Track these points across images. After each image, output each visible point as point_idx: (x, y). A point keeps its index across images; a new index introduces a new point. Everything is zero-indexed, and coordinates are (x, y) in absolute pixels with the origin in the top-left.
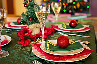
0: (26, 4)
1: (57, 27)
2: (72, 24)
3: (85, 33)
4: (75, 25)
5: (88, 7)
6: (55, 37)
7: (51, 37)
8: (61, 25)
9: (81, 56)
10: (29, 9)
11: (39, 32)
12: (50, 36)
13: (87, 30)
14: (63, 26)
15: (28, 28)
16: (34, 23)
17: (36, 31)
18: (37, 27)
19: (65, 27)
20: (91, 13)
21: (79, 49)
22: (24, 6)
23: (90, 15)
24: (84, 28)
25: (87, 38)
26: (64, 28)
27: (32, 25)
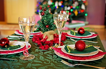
0: (43, 13)
1: (66, 34)
2: (81, 31)
3: (93, 39)
4: (83, 32)
5: (86, 15)
6: (67, 42)
7: (65, 43)
8: (70, 32)
9: (98, 56)
10: (45, 17)
11: (53, 38)
12: (63, 42)
13: (94, 37)
14: (72, 33)
15: (43, 35)
16: (49, 30)
17: (50, 37)
18: (51, 34)
19: (75, 34)
20: (88, 21)
21: (95, 52)
22: (41, 14)
23: (87, 23)
24: (92, 35)
25: (97, 43)
26: (73, 35)
27: (48, 32)
